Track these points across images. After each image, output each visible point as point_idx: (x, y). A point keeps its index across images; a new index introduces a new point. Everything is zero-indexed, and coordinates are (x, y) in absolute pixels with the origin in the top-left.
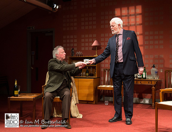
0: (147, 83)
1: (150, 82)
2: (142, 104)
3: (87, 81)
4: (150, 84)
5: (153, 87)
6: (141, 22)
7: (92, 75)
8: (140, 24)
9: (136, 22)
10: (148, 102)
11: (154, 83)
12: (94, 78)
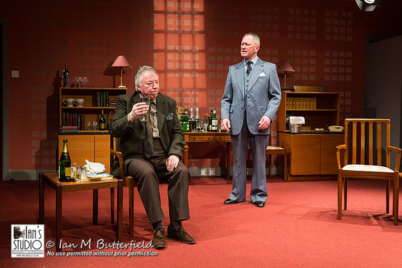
2: (204, 177)
6: (202, 29)
8: (201, 32)
9: (193, 27)
10: (214, 174)
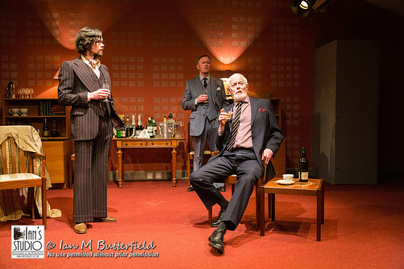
0: (163, 146)
1: (169, 143)
2: (151, 180)
3: (49, 147)
4: (169, 146)
5: (174, 151)
7: (57, 134)
10: (160, 178)
11: (175, 144)
12: (64, 140)
